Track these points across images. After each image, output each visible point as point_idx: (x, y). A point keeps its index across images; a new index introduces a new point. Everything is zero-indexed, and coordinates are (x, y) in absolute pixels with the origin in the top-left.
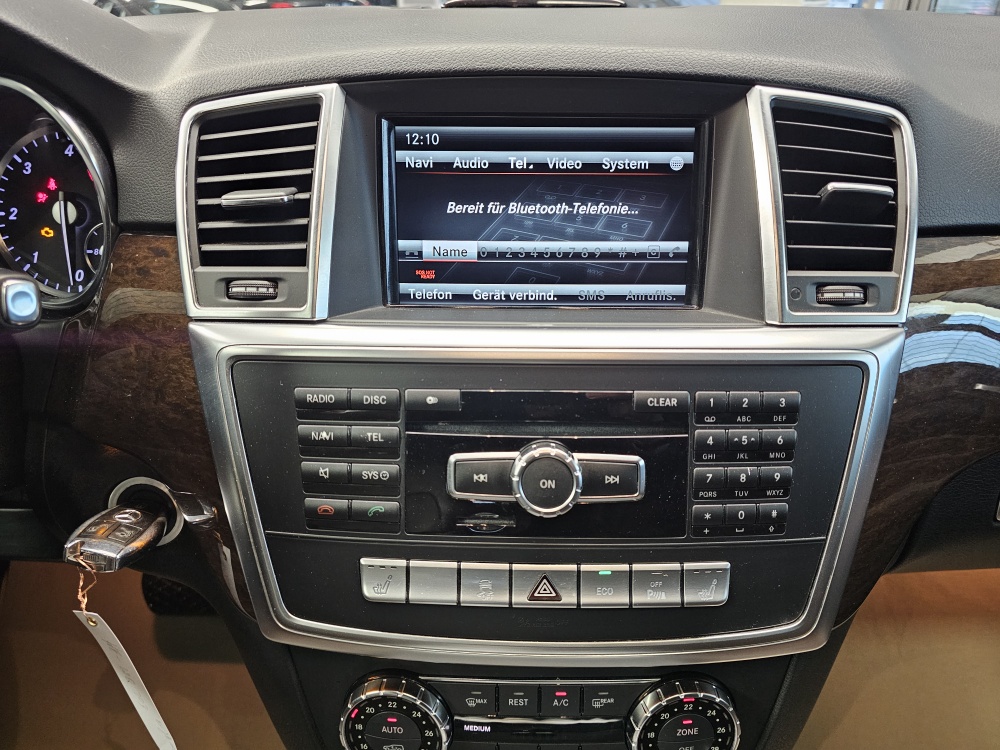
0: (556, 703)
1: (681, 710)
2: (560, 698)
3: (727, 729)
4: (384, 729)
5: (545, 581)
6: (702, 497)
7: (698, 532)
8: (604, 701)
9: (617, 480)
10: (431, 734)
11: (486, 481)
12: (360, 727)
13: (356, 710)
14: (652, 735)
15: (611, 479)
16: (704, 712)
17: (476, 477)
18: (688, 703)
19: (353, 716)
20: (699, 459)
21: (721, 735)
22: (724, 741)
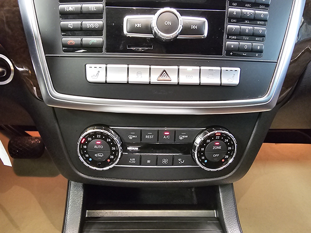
0: (165, 137)
1: (215, 139)
2: (166, 135)
3: (232, 148)
4: (95, 147)
5: (164, 72)
6: (230, 39)
7: (228, 54)
8: (184, 136)
9: (196, 27)
10: (114, 149)
11: (140, 27)
12: (85, 147)
13: (84, 140)
14: (203, 149)
15: (194, 27)
16: (223, 140)
17: (136, 25)
18: (218, 135)
19: (83, 142)
20: (230, 21)
21: (229, 150)
22: (231, 153)
